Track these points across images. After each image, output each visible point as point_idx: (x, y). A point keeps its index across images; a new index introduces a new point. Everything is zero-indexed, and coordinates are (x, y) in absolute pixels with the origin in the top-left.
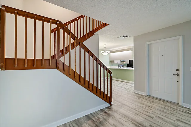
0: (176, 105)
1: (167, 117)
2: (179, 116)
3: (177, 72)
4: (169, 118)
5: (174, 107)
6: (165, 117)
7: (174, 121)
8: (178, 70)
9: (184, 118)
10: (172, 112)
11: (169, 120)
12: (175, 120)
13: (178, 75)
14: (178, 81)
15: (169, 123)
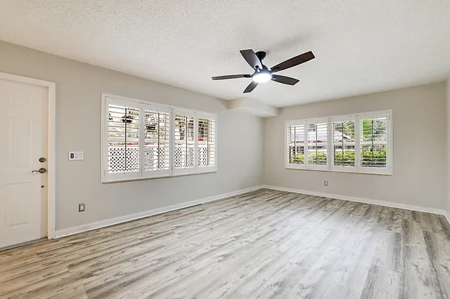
0: (41, 243)
1: (49, 276)
2: (69, 258)
3: (41, 165)
4: (54, 277)
5: (44, 250)
6: (45, 280)
7: (68, 272)
8: (42, 160)
9: (77, 256)
10: (49, 261)
11: (59, 279)
12: (68, 270)
13: (43, 171)
14: (43, 187)
15: (65, 283)
